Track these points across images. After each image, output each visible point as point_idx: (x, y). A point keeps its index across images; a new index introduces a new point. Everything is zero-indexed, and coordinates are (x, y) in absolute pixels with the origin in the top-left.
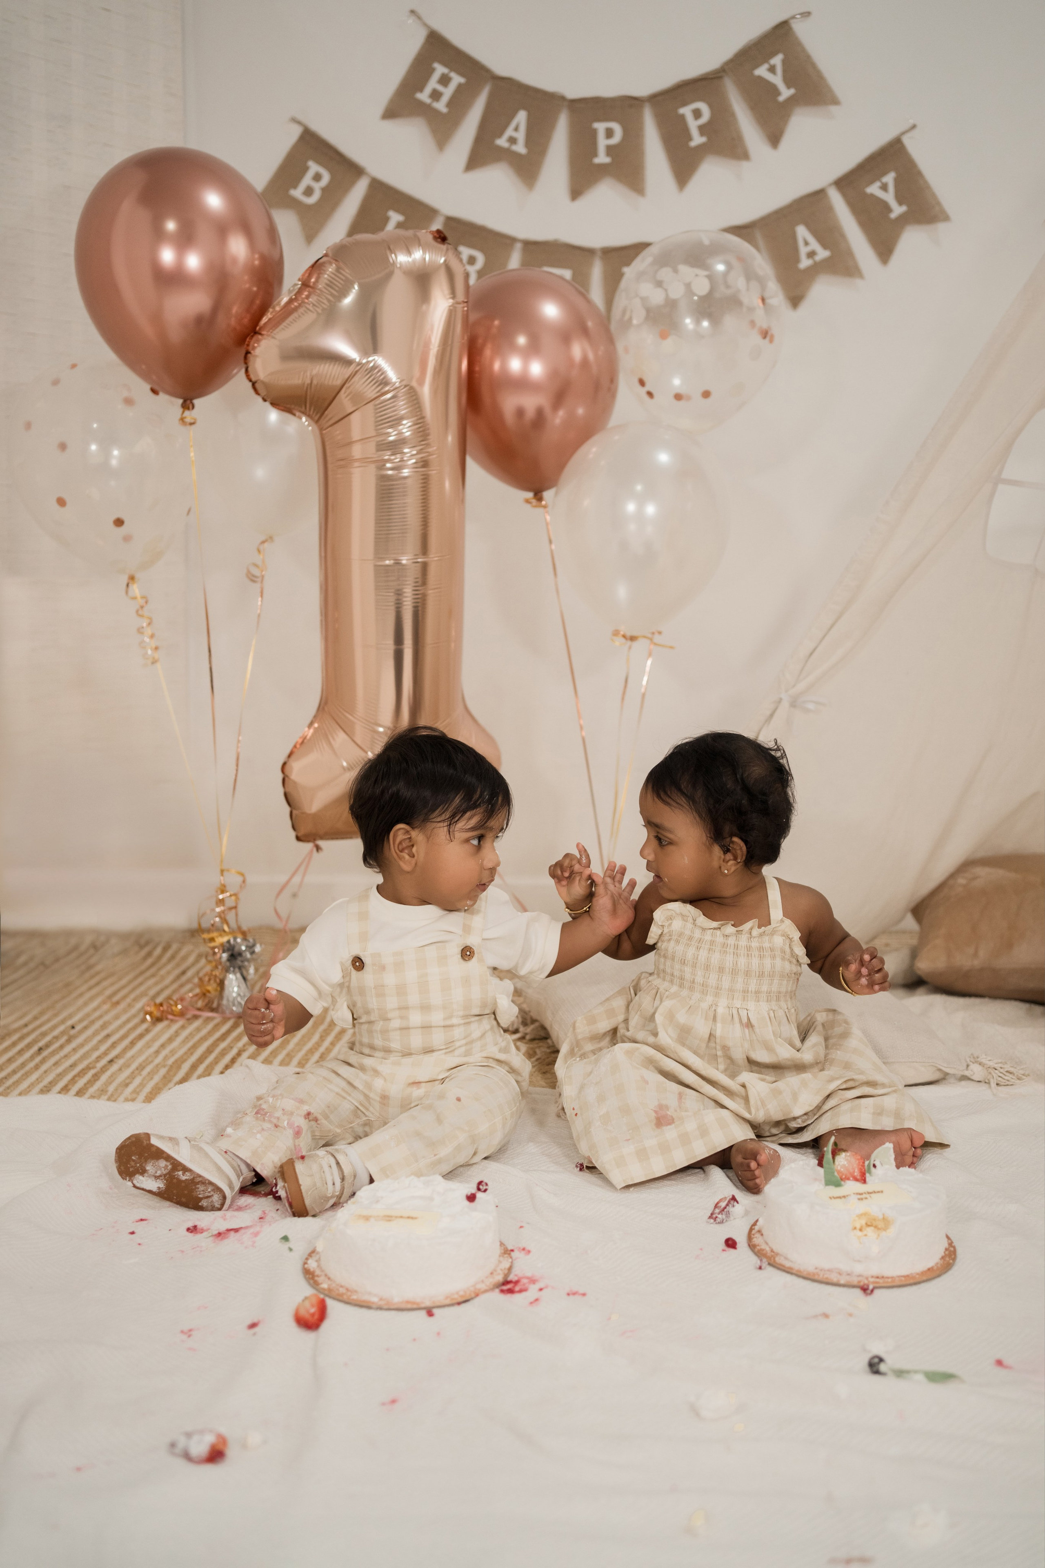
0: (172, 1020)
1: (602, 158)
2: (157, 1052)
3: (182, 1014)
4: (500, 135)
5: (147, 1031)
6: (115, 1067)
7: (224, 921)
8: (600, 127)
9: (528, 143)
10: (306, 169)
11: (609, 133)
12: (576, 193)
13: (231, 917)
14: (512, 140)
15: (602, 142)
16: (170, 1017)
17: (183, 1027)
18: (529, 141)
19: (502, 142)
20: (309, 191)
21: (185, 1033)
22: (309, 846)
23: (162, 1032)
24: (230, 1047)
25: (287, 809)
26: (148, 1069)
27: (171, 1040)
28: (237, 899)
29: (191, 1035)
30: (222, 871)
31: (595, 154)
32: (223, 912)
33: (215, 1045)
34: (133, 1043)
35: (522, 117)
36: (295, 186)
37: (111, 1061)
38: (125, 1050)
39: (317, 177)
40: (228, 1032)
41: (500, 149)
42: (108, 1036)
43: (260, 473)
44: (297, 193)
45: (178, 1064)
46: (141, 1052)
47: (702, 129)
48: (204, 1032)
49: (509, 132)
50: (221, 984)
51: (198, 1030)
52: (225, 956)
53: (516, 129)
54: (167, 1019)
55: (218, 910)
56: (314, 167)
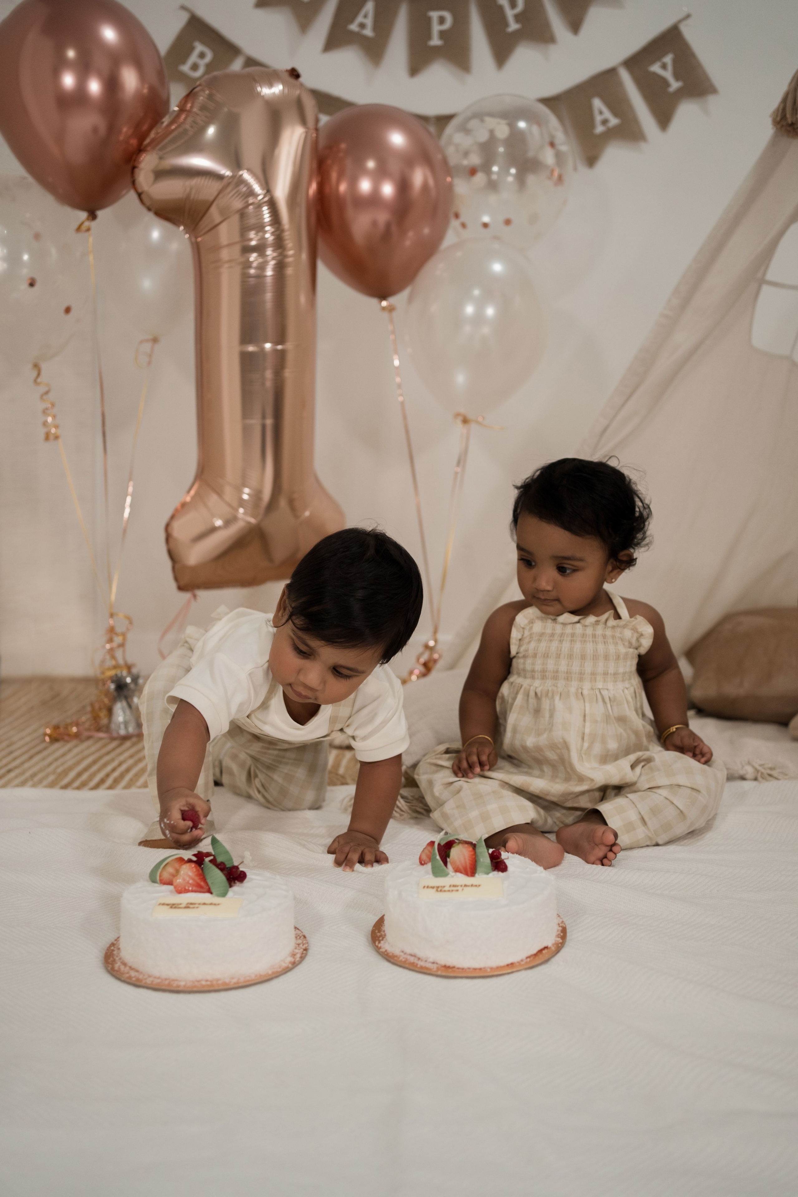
0: (67, 742)
1: (436, 41)
2: (50, 764)
3: (77, 736)
4: (352, 21)
5: (45, 749)
6: (12, 775)
7: (113, 657)
8: (434, 15)
9: (375, 28)
10: (192, 49)
11: (442, 20)
12: (414, 70)
13: (119, 654)
14: (362, 26)
15: (436, 28)
16: (66, 738)
17: (76, 746)
18: (376, 27)
19: (354, 27)
20: (195, 67)
21: (76, 751)
22: (186, 596)
23: (57, 749)
24: (113, 760)
25: (168, 563)
26: (40, 776)
27: (63, 755)
28: (124, 639)
29: (82, 752)
30: (112, 615)
31: (429, 37)
32: (112, 650)
33: (101, 758)
34: (31, 758)
35: (369, 7)
36: (184, 62)
37: (9, 771)
38: (22, 763)
39: (202, 55)
40: (114, 749)
41: (352, 33)
42: (11, 752)
43: (147, 284)
44: (185, 68)
45: (66, 772)
46: (37, 763)
47: (518, 18)
48: (93, 749)
49: (360, 19)
50: (110, 711)
51: (89, 747)
52: (112, 686)
53: (365, 16)
54: (63, 739)
55: (108, 646)
56: (199, 47)
